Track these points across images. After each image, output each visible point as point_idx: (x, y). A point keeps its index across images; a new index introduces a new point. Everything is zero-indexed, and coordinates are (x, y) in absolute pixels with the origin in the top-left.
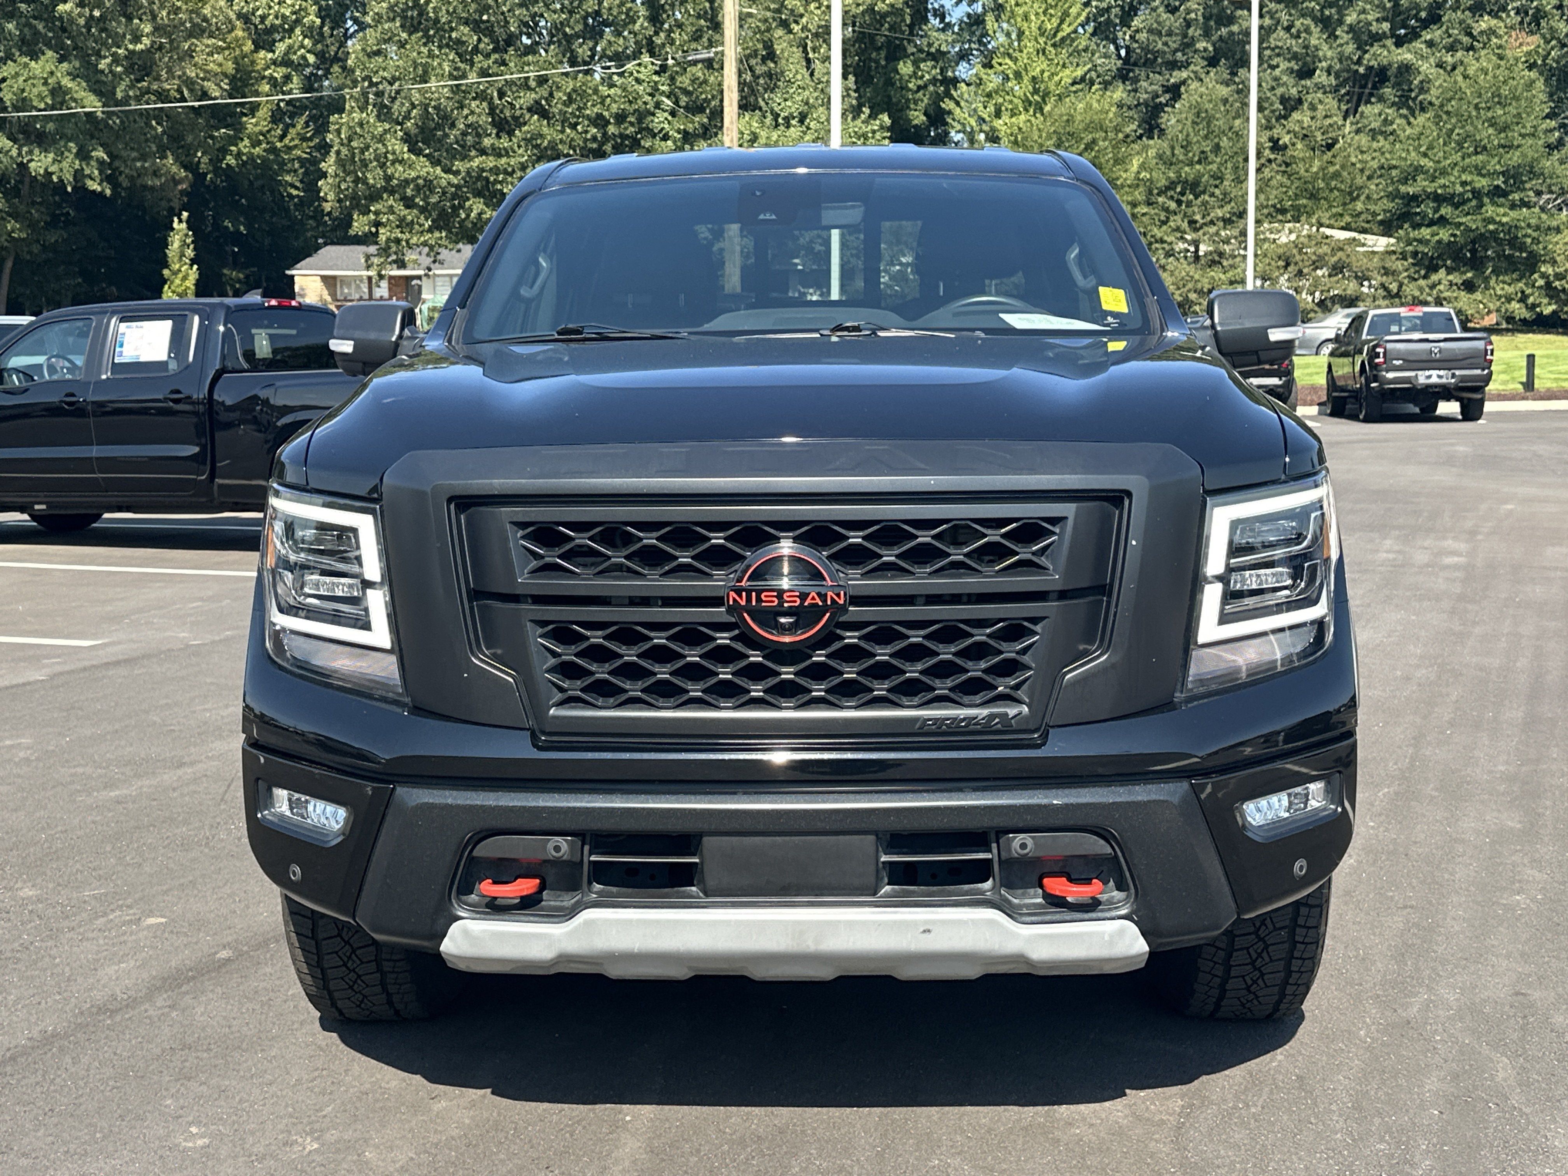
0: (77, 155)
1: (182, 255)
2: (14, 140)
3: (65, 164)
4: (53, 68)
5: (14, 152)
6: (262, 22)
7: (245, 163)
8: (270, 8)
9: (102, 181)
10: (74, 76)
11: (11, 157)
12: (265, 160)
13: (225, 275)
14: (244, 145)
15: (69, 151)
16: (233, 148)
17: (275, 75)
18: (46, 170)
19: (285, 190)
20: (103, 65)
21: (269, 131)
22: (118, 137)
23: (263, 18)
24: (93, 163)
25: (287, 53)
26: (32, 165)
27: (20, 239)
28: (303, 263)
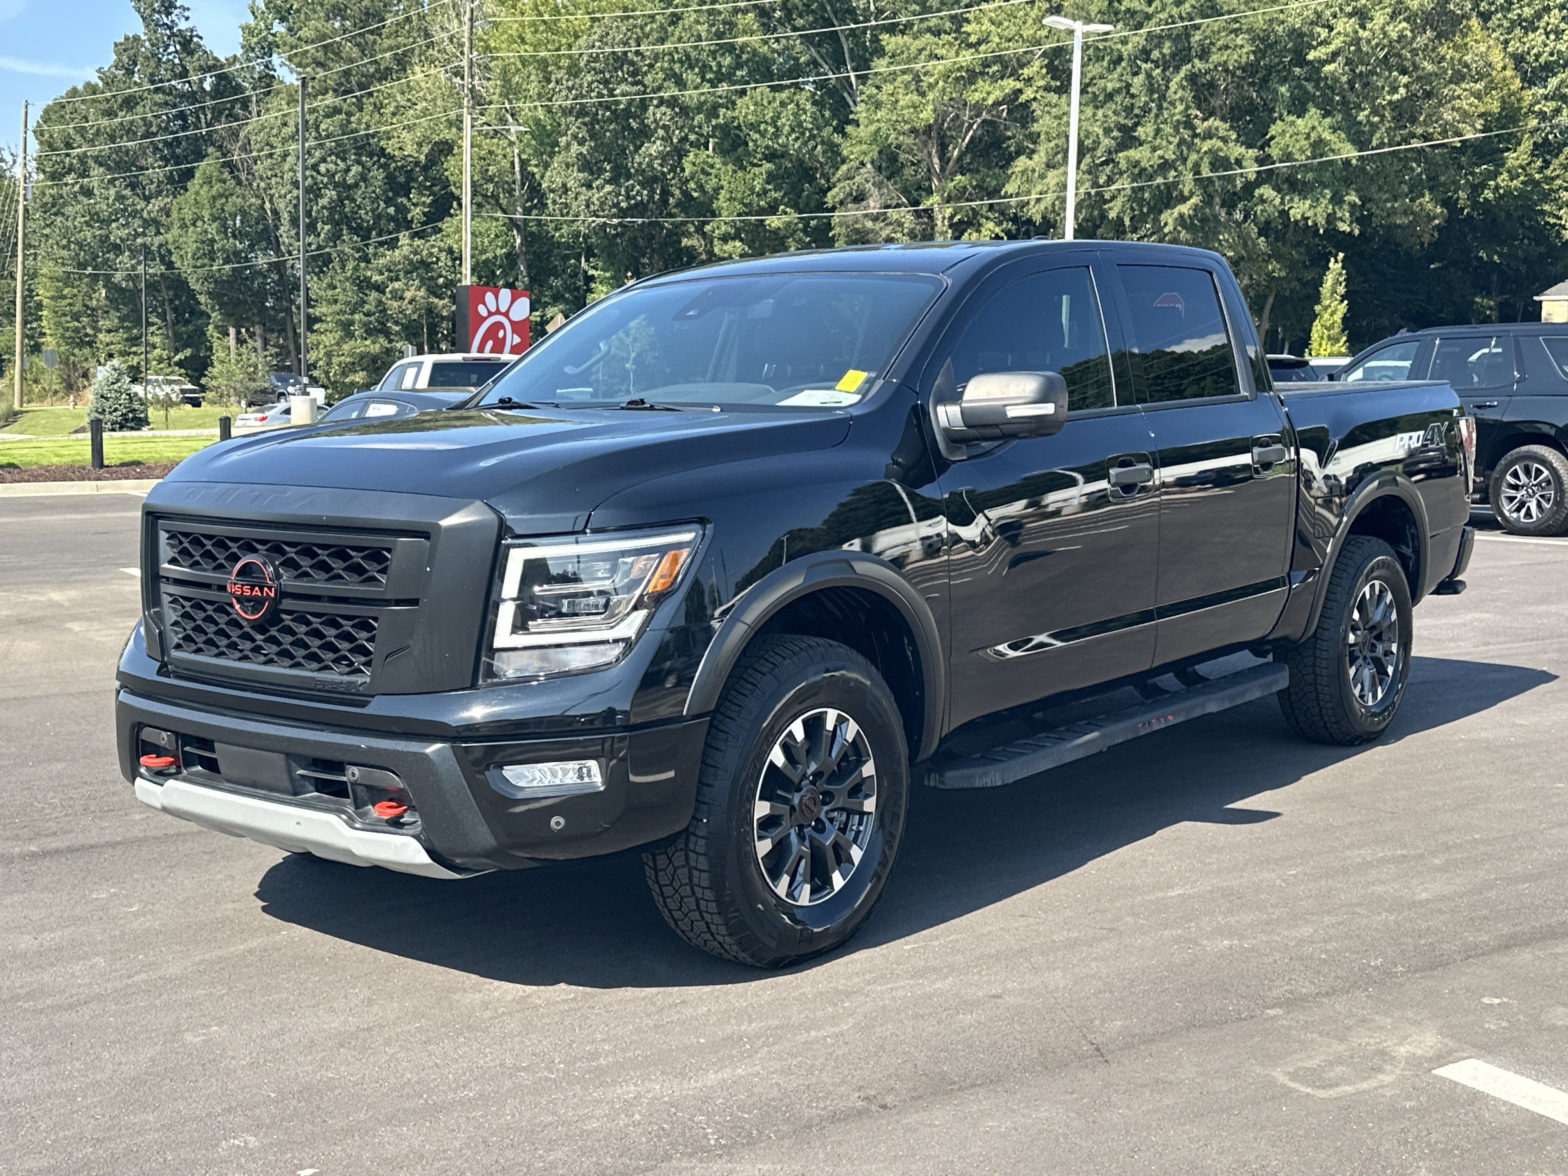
0: (1331, 200)
1: (1334, 292)
2: (1279, 191)
3: (1319, 209)
4: (1317, 124)
5: (1277, 201)
6: (1536, 60)
7: (1502, 197)
8: (1546, 45)
9: (1351, 222)
10: (1334, 129)
11: (1274, 206)
12: (1522, 192)
13: (1477, 303)
14: (1503, 179)
15: (1324, 197)
16: (1492, 183)
17: (1545, 109)
18: (1303, 215)
19: (1543, 219)
20: (1362, 116)
21: (1529, 164)
22: (1372, 180)
23: (1538, 56)
24: (1346, 207)
25: (1558, 88)
26: (1292, 212)
27: (1279, 278)
28: (1554, 289)
